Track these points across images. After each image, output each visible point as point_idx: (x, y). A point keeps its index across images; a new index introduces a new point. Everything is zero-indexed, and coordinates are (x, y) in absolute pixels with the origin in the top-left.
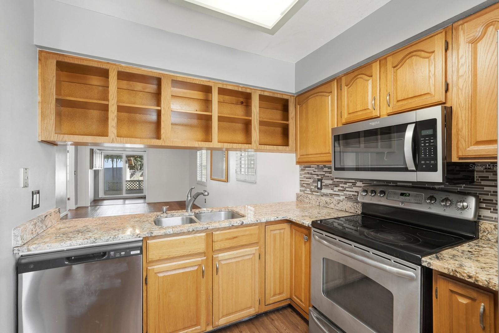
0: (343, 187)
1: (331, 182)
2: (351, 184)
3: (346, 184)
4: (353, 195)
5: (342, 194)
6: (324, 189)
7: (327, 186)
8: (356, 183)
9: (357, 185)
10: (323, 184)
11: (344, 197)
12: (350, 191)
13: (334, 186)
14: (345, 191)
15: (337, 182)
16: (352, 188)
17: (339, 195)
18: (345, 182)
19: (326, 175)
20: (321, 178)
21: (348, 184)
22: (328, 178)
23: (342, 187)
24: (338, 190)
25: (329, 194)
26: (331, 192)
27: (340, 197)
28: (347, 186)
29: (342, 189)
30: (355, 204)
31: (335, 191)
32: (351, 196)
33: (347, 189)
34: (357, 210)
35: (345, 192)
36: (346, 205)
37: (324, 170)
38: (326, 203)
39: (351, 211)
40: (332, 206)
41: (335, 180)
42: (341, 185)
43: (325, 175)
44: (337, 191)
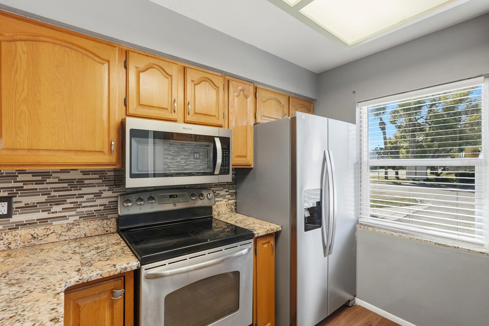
0: (77, 202)
1: (43, 198)
2: (92, 196)
3: (83, 197)
4: (95, 211)
5: (74, 213)
6: (19, 214)
7: (28, 207)
8: (102, 193)
9: (103, 195)
10: (15, 206)
11: (77, 218)
12: (91, 206)
13: (50, 205)
14: (79, 207)
15: (59, 196)
16: (95, 201)
17: (66, 216)
18: (78, 195)
19: (25, 187)
20: (9, 194)
21: (86, 197)
22: (33, 192)
23: (71, 203)
24: (63, 209)
25: (37, 220)
26: (45, 215)
27: (68, 219)
28: (84, 199)
29: (72, 205)
30: (105, 221)
31: (53, 213)
32: (94, 213)
33: (83, 204)
34: (108, 229)
35: (78, 210)
36: (85, 227)
37: (18, 179)
38: (35, 238)
39: (97, 234)
40: (53, 238)
41: (53, 194)
42: (69, 201)
43: (23, 187)
44: (60, 212)
